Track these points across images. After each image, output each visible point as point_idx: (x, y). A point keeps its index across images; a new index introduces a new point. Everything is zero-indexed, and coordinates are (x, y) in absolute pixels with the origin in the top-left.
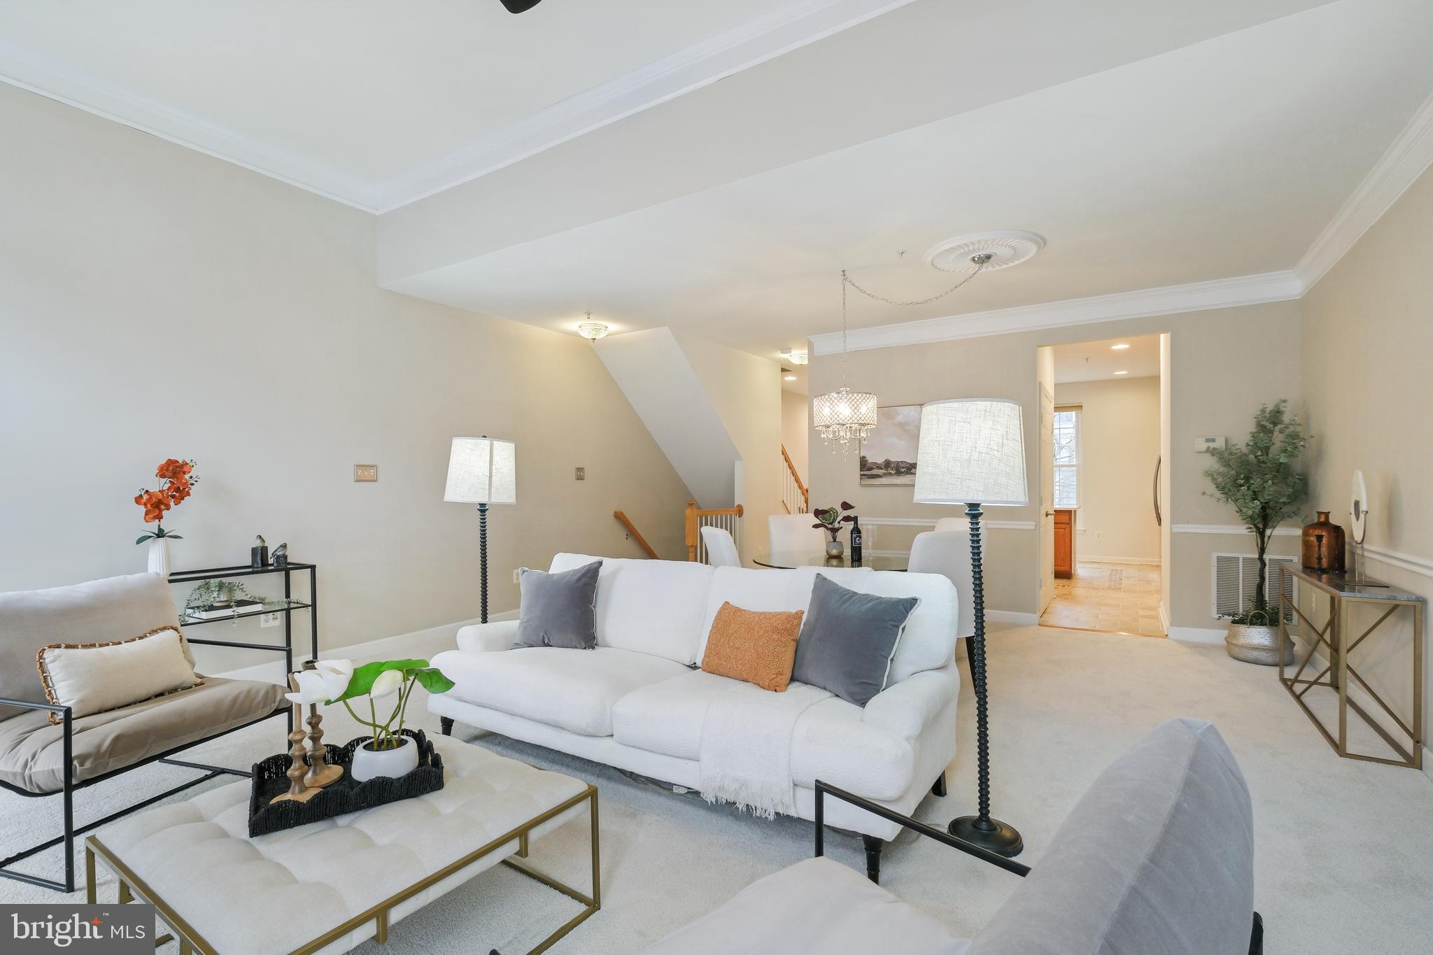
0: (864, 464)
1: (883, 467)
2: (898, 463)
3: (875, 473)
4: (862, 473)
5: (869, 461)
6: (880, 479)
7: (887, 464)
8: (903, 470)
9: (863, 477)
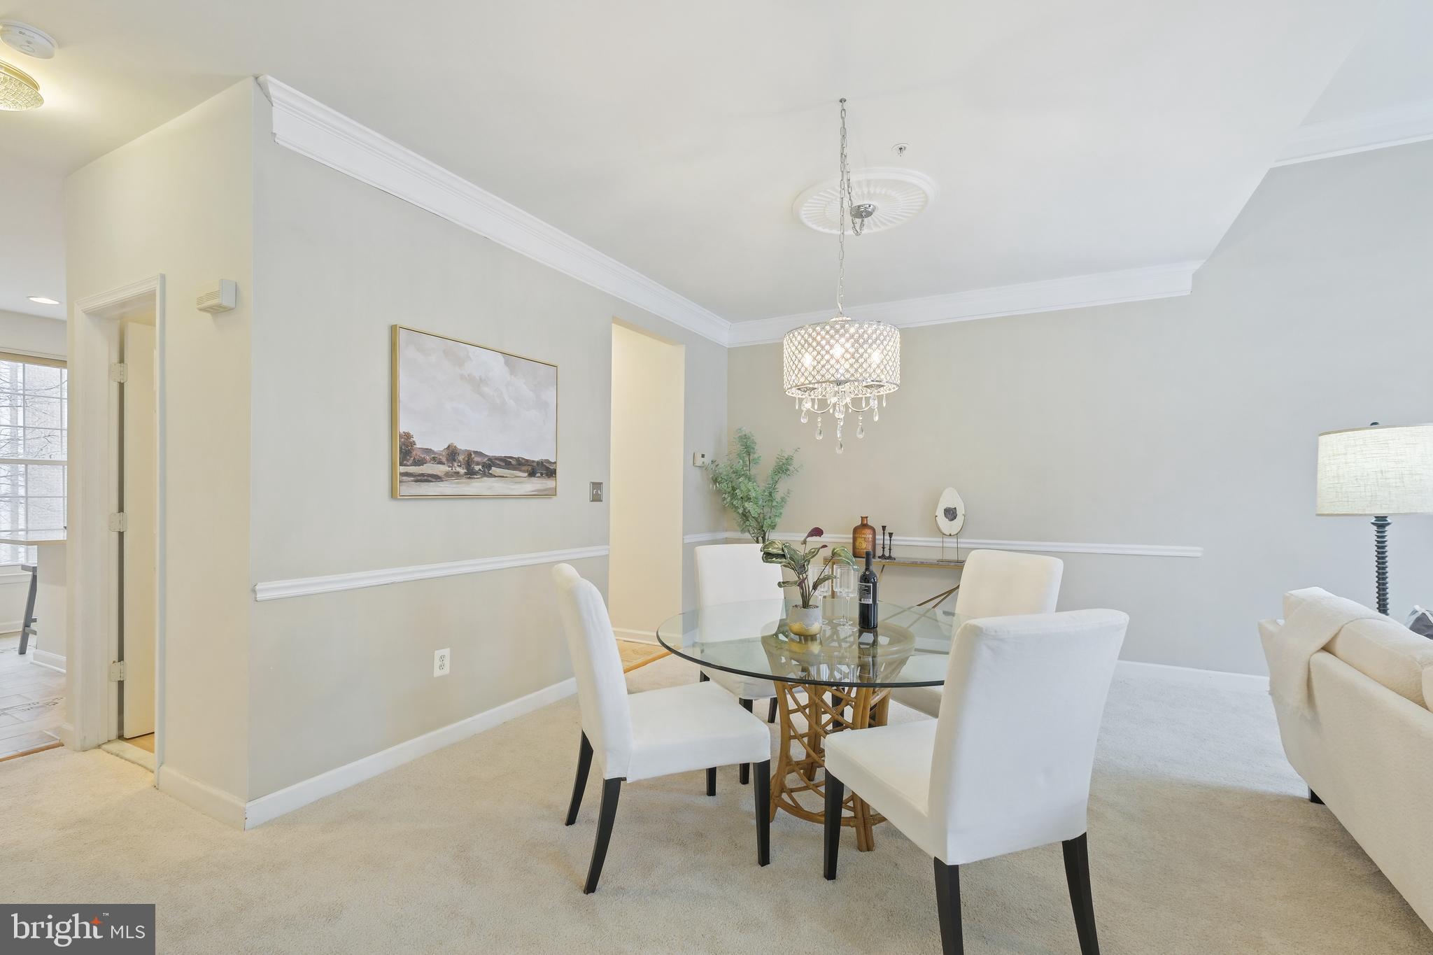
0: (406, 450)
1: (444, 460)
2: (469, 454)
3: (430, 472)
4: (403, 469)
5: (418, 445)
6: (440, 484)
7: (452, 454)
8: (477, 468)
9: (405, 478)
